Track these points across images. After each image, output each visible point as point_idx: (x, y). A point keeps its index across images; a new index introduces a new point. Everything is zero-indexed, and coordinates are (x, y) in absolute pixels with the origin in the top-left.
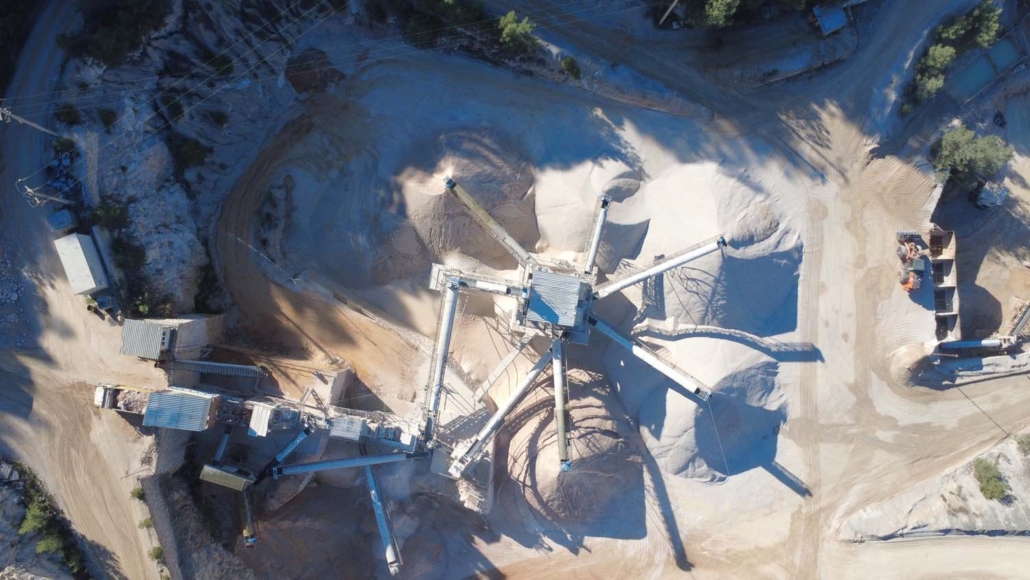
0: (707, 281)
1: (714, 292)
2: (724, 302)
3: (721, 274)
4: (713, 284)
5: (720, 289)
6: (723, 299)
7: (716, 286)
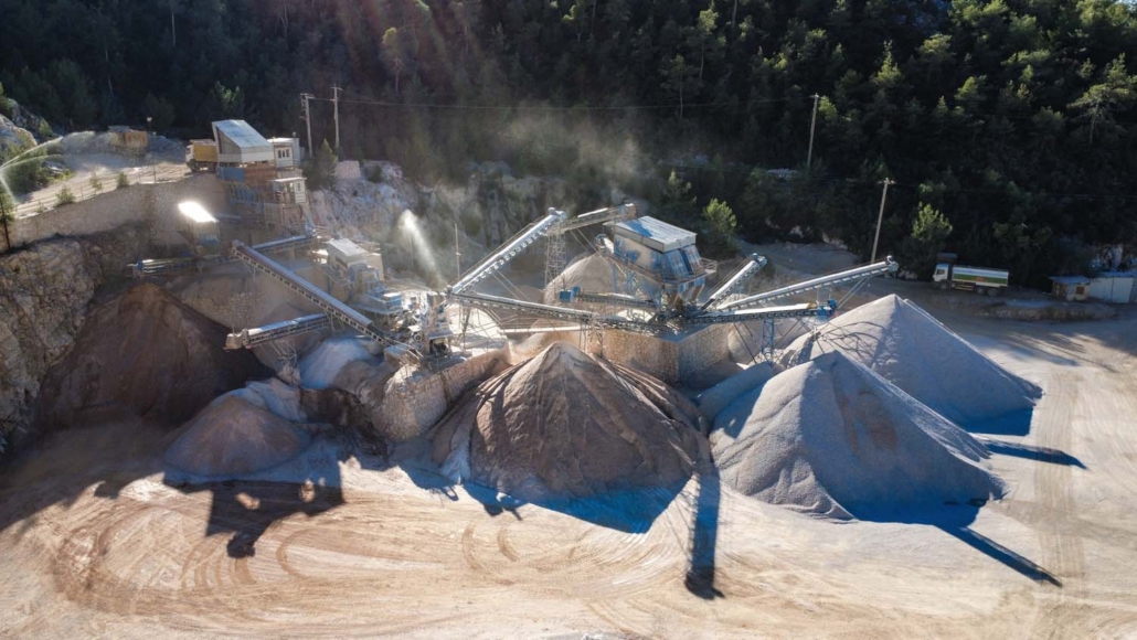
0: (872, 333)
1: (881, 346)
2: (895, 361)
3: (892, 324)
4: (879, 336)
5: (889, 342)
6: (894, 357)
7: (885, 339)
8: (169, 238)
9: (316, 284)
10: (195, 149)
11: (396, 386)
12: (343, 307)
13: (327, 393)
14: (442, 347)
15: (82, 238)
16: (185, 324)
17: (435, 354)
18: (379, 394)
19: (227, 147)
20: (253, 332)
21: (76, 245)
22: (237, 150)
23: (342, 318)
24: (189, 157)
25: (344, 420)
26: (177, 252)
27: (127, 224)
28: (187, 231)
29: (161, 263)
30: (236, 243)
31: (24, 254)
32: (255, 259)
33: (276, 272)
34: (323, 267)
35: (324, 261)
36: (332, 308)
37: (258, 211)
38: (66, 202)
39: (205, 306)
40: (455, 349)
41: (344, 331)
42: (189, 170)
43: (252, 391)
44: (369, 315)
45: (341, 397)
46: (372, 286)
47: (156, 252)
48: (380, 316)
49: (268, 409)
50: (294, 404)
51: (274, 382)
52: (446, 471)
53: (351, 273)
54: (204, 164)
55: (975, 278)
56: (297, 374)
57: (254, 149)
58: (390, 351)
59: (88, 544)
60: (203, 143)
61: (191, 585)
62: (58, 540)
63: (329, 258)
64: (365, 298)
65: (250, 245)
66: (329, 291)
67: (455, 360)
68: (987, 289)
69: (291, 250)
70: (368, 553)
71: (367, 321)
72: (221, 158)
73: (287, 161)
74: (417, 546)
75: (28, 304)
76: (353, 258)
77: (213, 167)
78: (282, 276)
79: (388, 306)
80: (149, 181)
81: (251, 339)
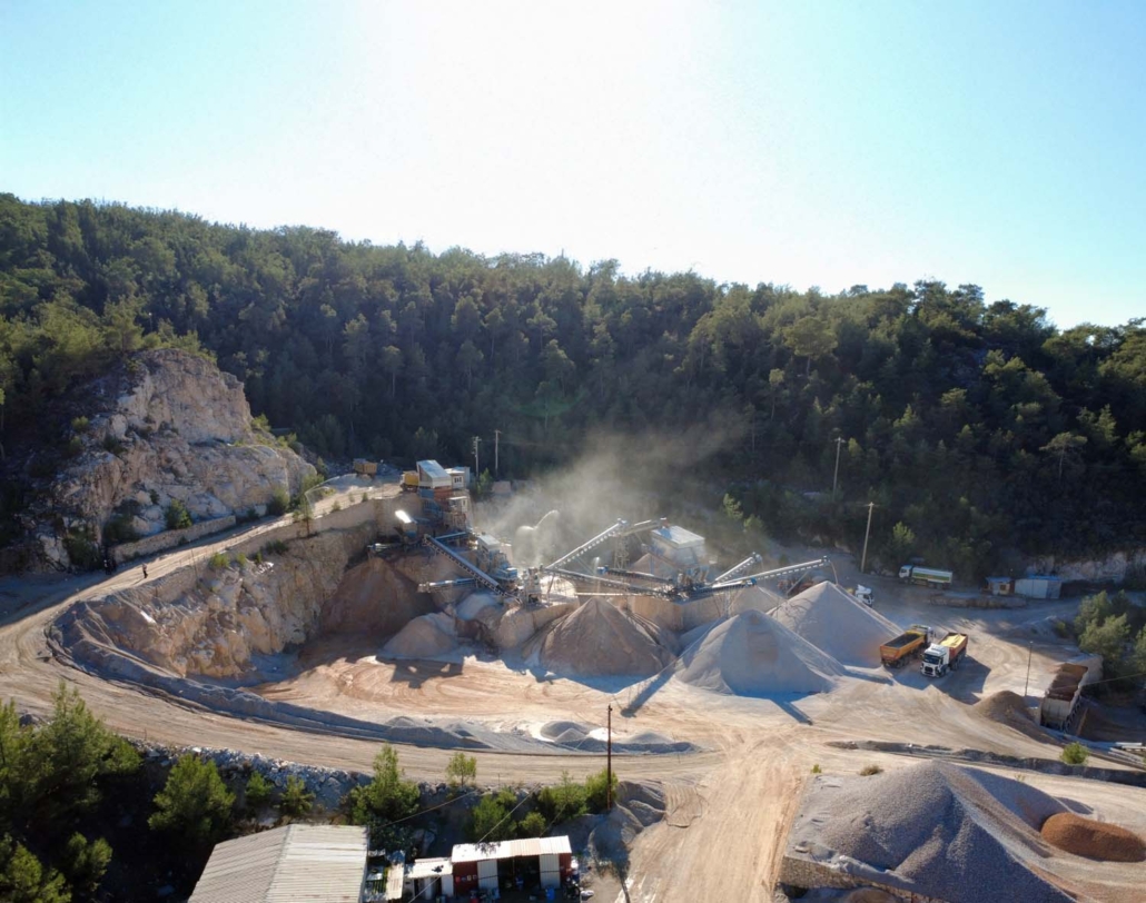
8: (389, 531)
9: (470, 561)
10: (406, 476)
11: (507, 618)
12: (484, 575)
13: (470, 623)
14: (535, 600)
15: (343, 530)
16: (397, 581)
17: (532, 602)
18: (498, 623)
19: (424, 477)
20: (432, 584)
21: (340, 534)
22: (429, 479)
23: (483, 581)
24: (402, 482)
25: (478, 638)
26: (393, 539)
27: (366, 523)
28: (399, 527)
29: (385, 546)
30: (426, 535)
31: (316, 538)
32: (436, 545)
33: (447, 553)
34: (476, 552)
35: (476, 548)
36: (478, 575)
37: (440, 516)
38: (336, 510)
39: (407, 571)
40: (543, 601)
41: (483, 588)
42: (401, 490)
43: (430, 617)
44: (498, 580)
45: (478, 625)
46: (502, 563)
47: (381, 539)
48: (505, 581)
49: (437, 627)
50: (452, 627)
51: (442, 615)
52: (526, 662)
53: (490, 556)
54: (410, 486)
55: (927, 576)
56: (455, 611)
57: (440, 479)
58: (507, 601)
59: (351, 677)
60: (410, 473)
61: (397, 694)
62: (337, 675)
63: (478, 546)
64: (497, 570)
65: (434, 537)
66: (478, 566)
67: (542, 606)
68: (935, 584)
69: (458, 541)
70: (480, 690)
71: (497, 584)
72: (421, 484)
73: (460, 485)
74: (503, 689)
75: (317, 565)
76: (491, 546)
77: (415, 489)
78: (451, 556)
79: (509, 576)
80: (379, 497)
81: (431, 588)
